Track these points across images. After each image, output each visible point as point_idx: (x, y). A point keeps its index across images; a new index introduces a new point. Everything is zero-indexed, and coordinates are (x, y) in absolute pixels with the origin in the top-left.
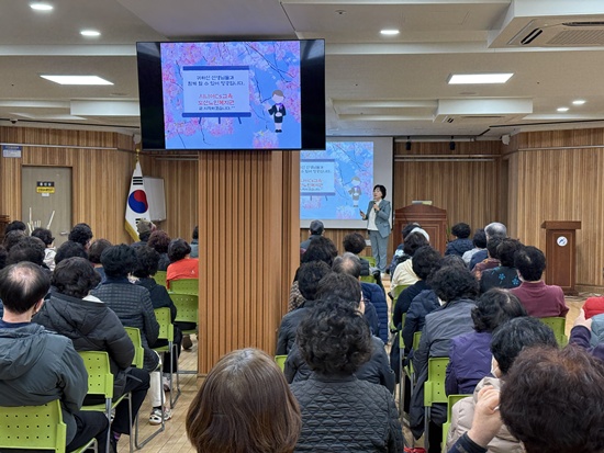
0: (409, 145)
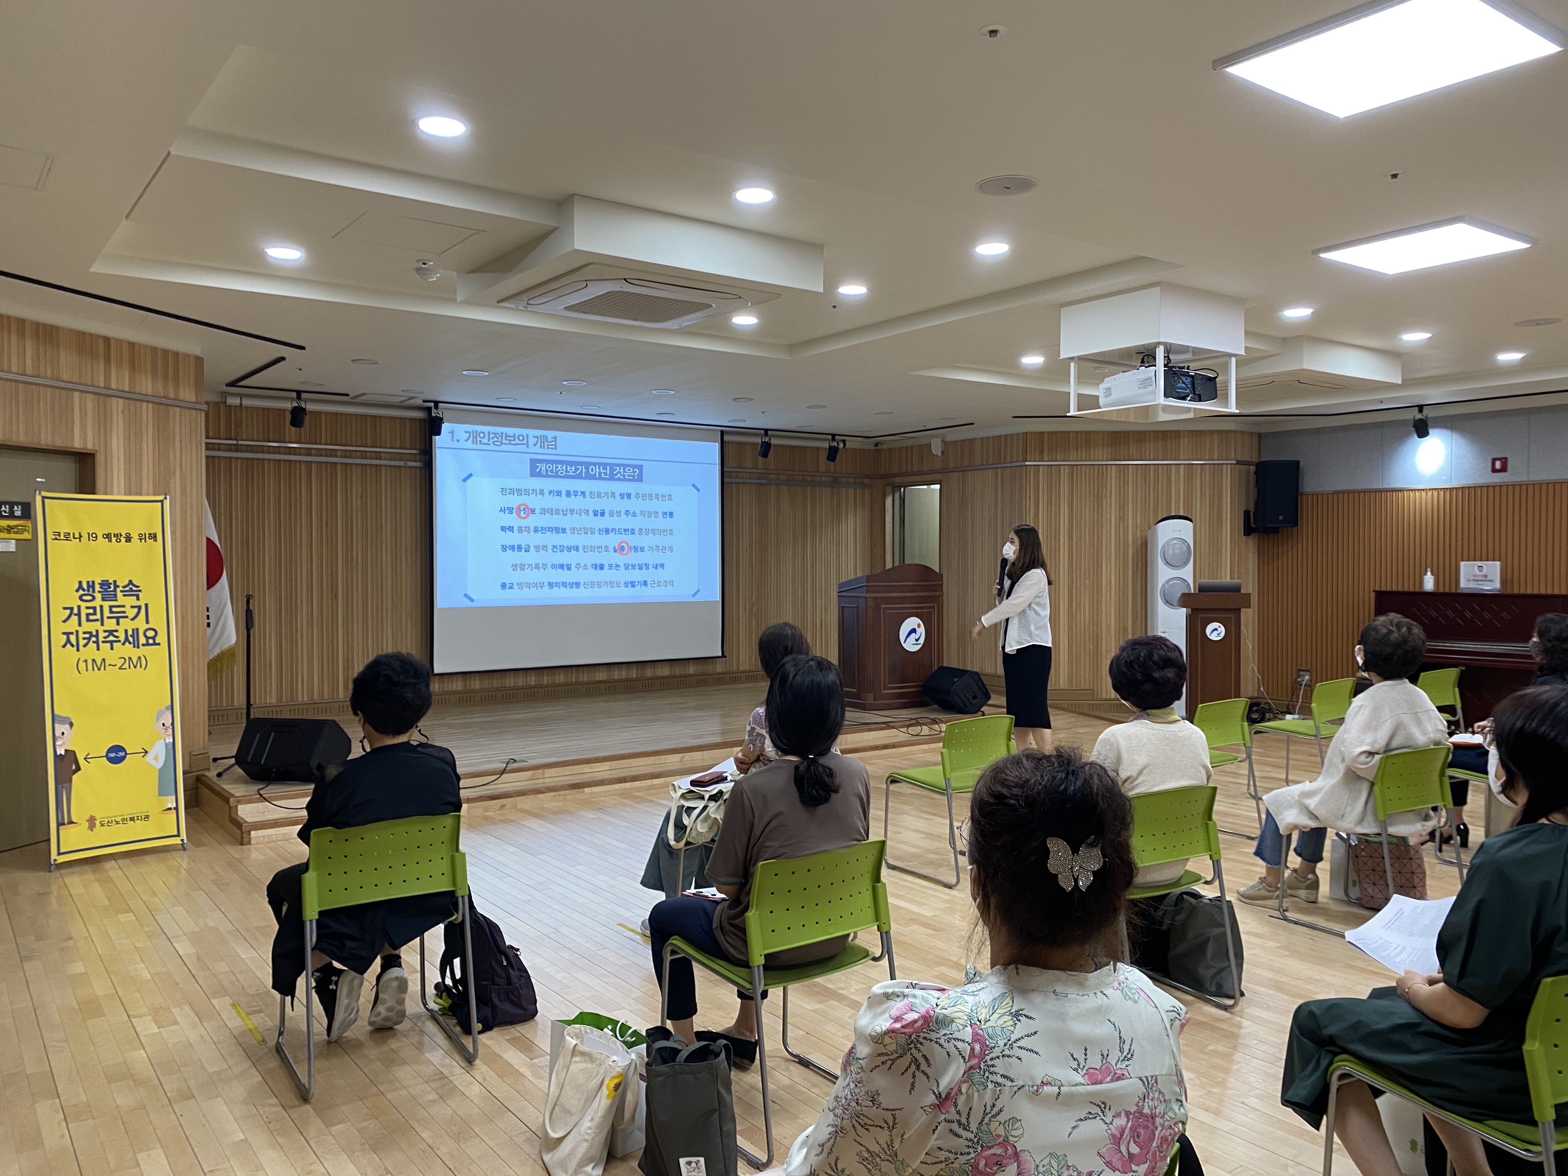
0: (766, 448)
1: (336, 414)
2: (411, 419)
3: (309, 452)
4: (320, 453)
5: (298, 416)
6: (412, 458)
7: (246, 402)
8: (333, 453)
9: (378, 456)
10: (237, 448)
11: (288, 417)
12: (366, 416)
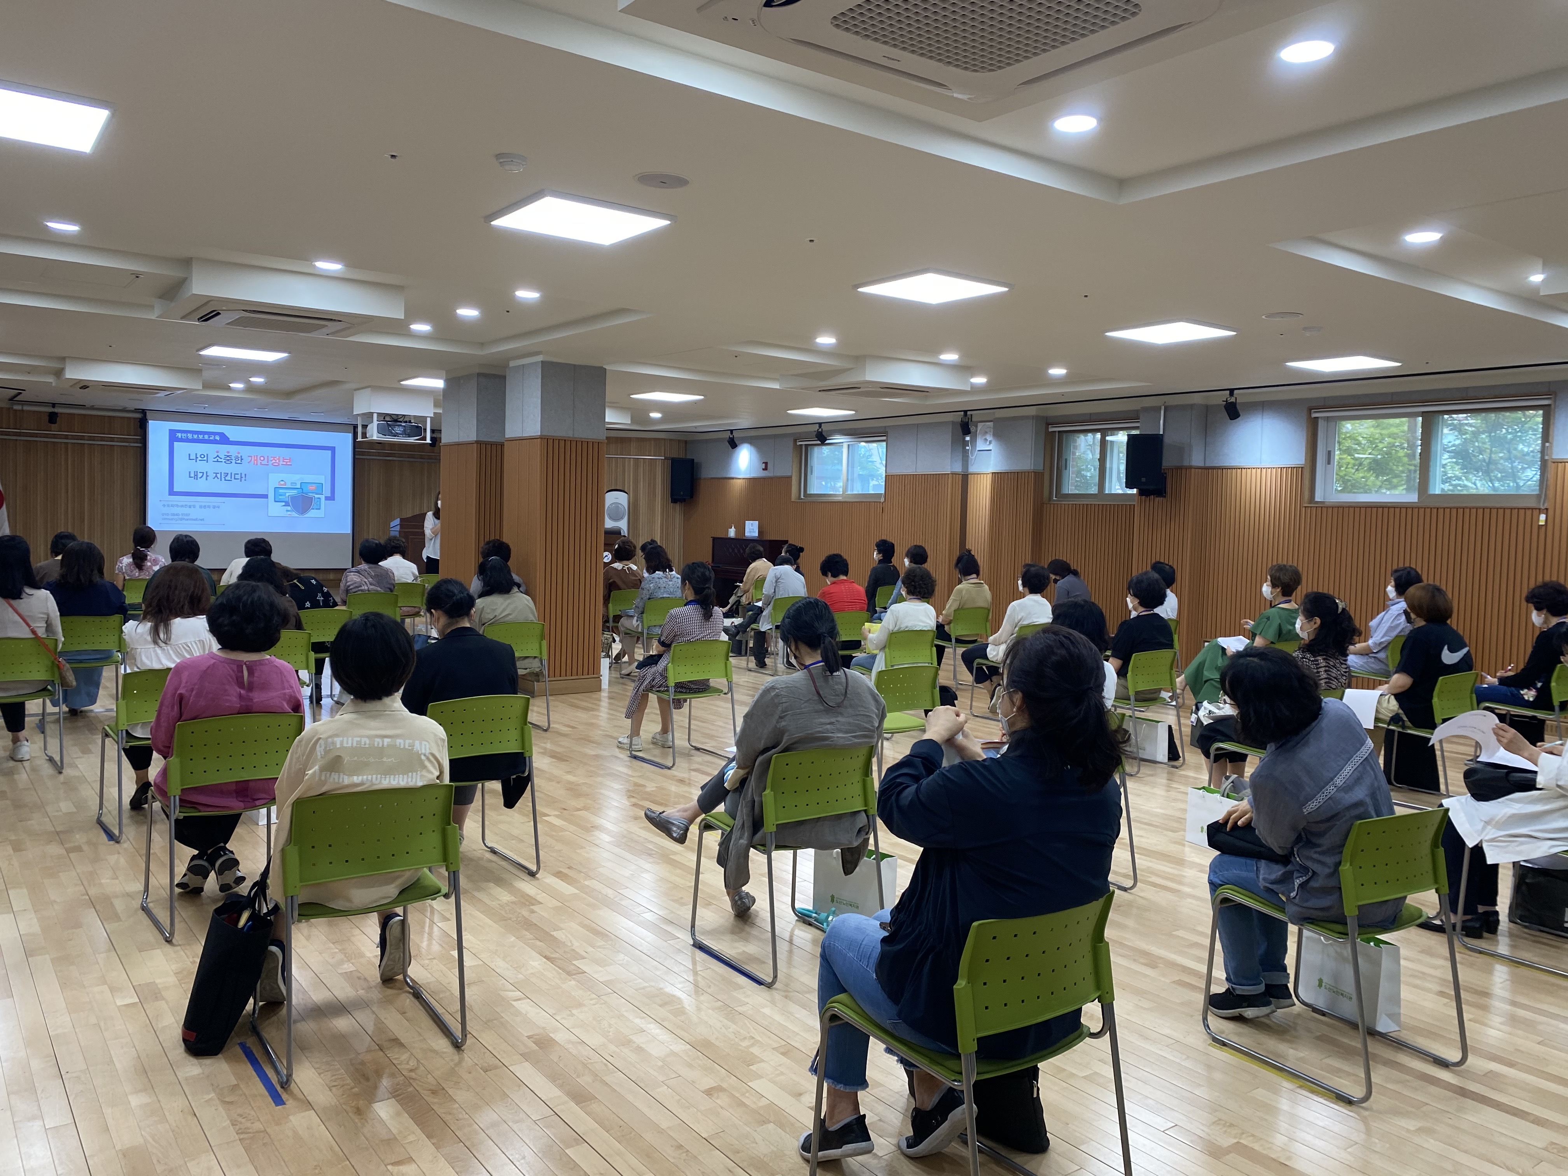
1: (84, 415)
2: (134, 418)
3: (66, 437)
4: (73, 438)
5: (53, 418)
6: (136, 441)
7: (26, 408)
8: (82, 438)
9: (112, 440)
10: (20, 434)
11: (47, 418)
12: (104, 416)
